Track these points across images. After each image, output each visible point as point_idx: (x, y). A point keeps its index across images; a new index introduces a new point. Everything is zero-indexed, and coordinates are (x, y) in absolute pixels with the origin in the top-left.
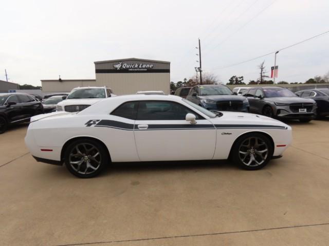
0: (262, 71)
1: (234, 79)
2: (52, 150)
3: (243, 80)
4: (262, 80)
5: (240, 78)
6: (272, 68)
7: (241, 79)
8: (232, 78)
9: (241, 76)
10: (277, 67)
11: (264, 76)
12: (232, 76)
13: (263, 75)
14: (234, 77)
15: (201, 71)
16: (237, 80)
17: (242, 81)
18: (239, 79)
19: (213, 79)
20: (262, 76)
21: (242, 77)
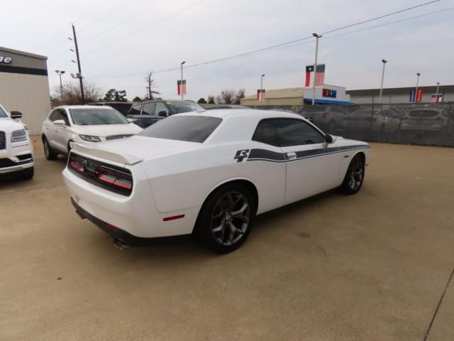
0: (150, 85)
1: (113, 94)
2: (183, 216)
3: (125, 95)
4: (151, 96)
5: (122, 92)
6: (179, 83)
7: (123, 94)
8: (109, 92)
9: (122, 90)
10: (184, 82)
11: (154, 92)
12: (110, 89)
13: (152, 90)
14: (112, 90)
15: (81, 78)
16: (117, 95)
17: (124, 97)
18: (119, 94)
19: (95, 92)
20: (150, 92)
21: (124, 92)
